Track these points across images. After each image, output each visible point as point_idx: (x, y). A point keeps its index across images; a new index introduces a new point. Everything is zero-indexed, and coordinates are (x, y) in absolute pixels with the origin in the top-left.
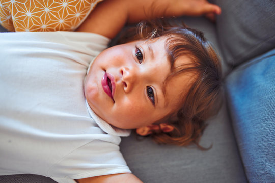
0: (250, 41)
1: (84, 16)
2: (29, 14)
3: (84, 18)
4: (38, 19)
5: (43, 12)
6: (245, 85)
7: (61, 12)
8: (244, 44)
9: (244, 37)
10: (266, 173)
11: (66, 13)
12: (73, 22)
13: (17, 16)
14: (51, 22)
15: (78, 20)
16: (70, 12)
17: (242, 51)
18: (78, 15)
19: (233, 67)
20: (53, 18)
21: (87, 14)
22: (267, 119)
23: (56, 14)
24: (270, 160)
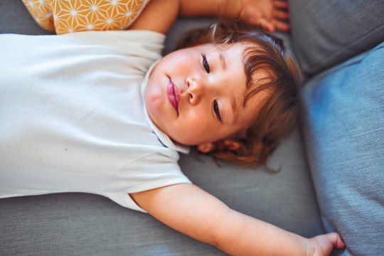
0: (328, 46)
1: (135, 15)
2: (74, 13)
3: (135, 17)
4: (84, 19)
5: (89, 11)
6: (321, 98)
7: (110, 12)
8: (323, 50)
9: (322, 41)
10: (337, 196)
11: (115, 12)
12: (123, 22)
13: (60, 15)
14: (99, 22)
15: (128, 20)
16: (120, 11)
17: (319, 58)
18: (129, 14)
19: (309, 76)
20: (100, 17)
21: (139, 13)
22: (341, 137)
23: (105, 13)
24: (342, 182)
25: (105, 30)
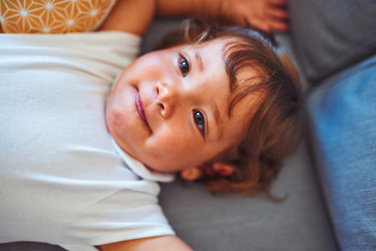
0: (339, 46)
1: (102, 14)
2: (24, 13)
3: (103, 17)
4: (37, 20)
5: (43, 10)
6: (333, 108)
7: (69, 10)
8: (331, 51)
9: (330, 40)
10: (362, 232)
11: (76, 11)
12: (88, 23)
13: (6, 16)
14: (56, 24)
16: (83, 9)
17: (328, 60)
18: (94, 13)
19: (315, 82)
20: (58, 18)
21: (107, 11)
22: (364, 157)
23: (62, 12)
24: (368, 214)
25: (65, 32)
